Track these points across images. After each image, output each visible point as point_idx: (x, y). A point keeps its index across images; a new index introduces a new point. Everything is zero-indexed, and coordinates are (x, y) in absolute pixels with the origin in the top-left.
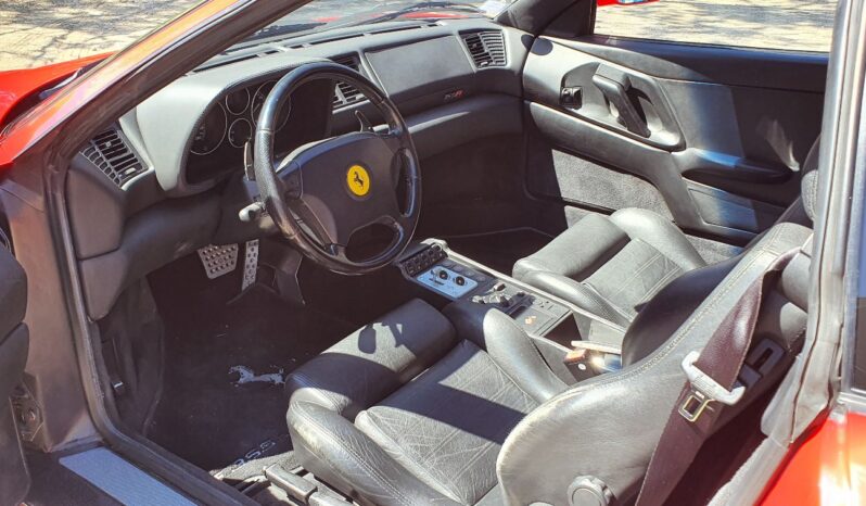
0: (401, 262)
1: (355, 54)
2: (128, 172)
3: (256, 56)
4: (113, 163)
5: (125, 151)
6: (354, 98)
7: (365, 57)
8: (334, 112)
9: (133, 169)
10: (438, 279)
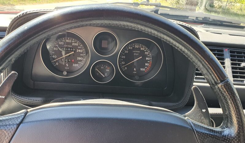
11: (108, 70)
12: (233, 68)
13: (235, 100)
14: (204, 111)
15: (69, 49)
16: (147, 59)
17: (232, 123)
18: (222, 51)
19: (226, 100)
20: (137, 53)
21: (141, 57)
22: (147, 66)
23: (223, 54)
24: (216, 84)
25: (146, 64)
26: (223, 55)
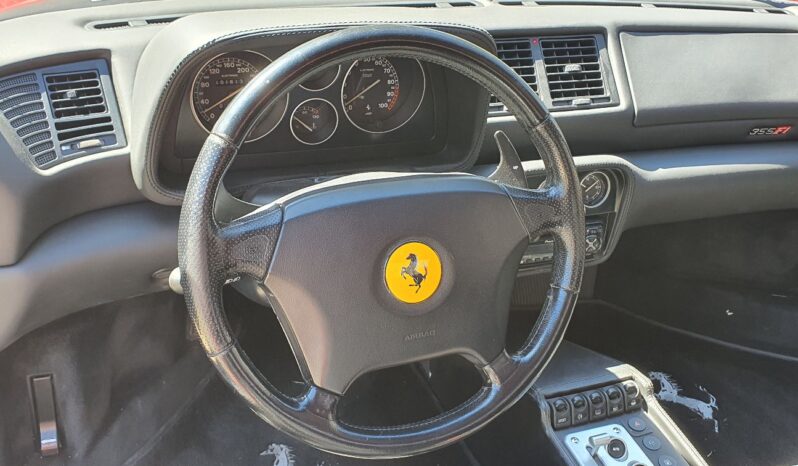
0: (547, 397)
1: (601, 31)
2: (83, 144)
3: (126, 24)
4: (59, 126)
5: (102, 109)
6: (569, 102)
7: (617, 39)
8: (489, 120)
9: (96, 142)
10: (603, 453)
11: (317, 117)
12: (550, 78)
13: (559, 141)
14: (516, 168)
15: (231, 82)
16: (389, 82)
17: (559, 178)
18: (527, 45)
19: (549, 147)
20: (368, 73)
21: (379, 81)
22: (390, 97)
23: (530, 52)
24: (534, 125)
25: (389, 94)
26: (529, 54)
